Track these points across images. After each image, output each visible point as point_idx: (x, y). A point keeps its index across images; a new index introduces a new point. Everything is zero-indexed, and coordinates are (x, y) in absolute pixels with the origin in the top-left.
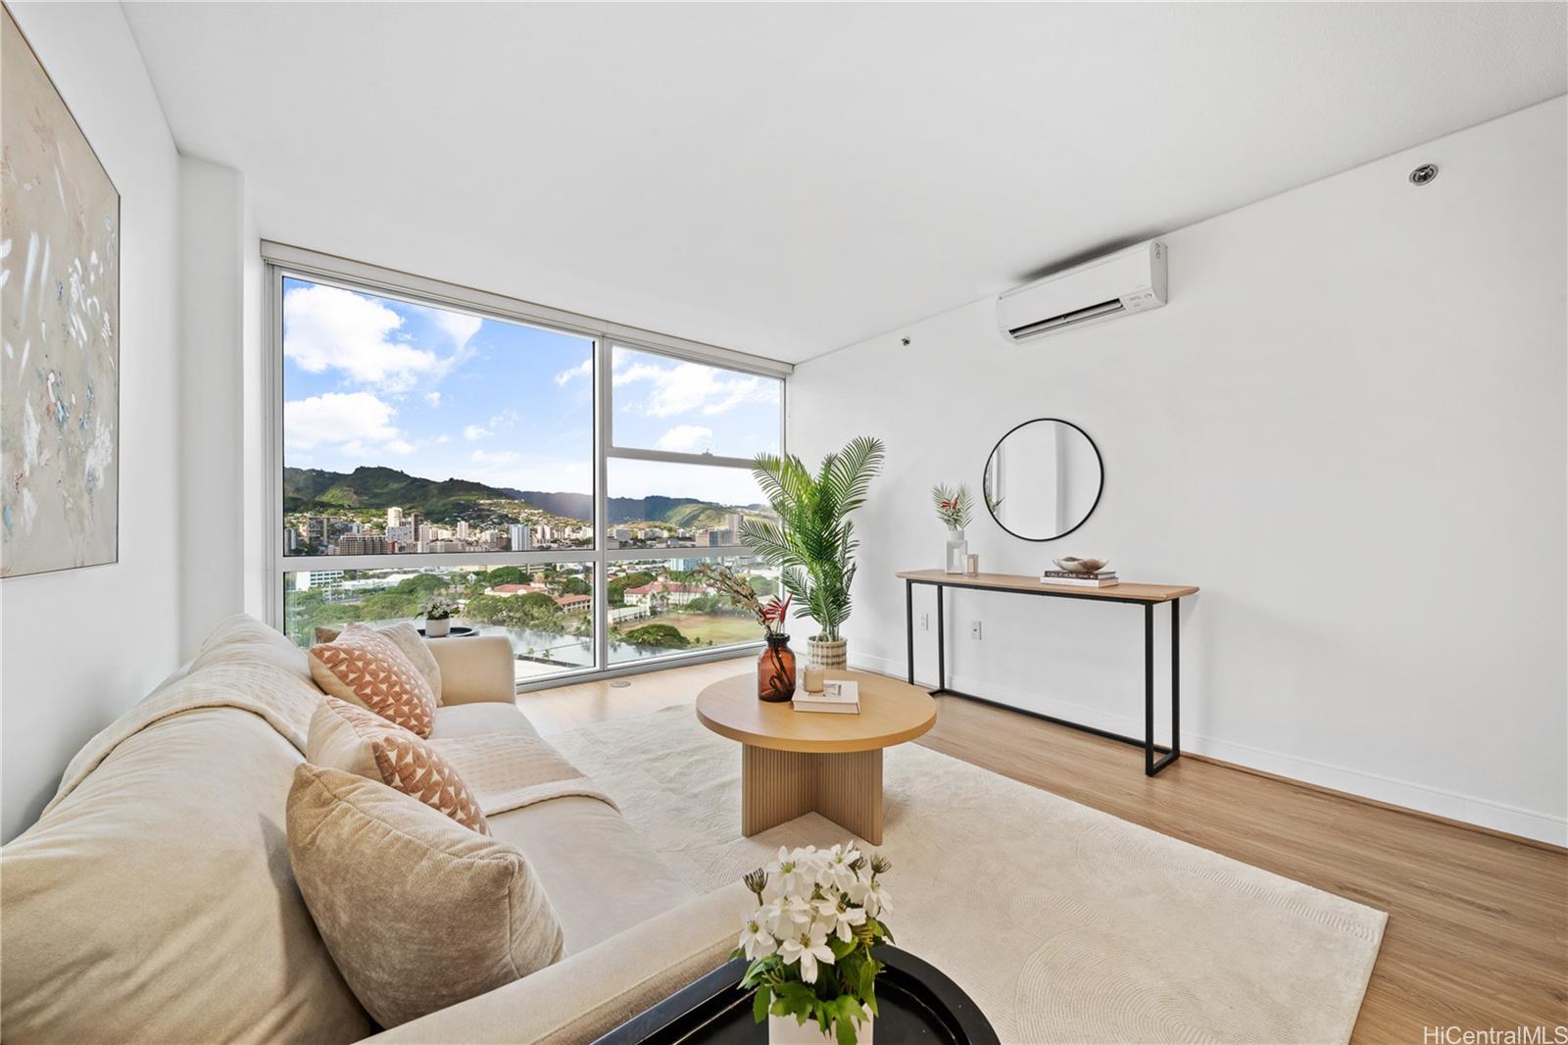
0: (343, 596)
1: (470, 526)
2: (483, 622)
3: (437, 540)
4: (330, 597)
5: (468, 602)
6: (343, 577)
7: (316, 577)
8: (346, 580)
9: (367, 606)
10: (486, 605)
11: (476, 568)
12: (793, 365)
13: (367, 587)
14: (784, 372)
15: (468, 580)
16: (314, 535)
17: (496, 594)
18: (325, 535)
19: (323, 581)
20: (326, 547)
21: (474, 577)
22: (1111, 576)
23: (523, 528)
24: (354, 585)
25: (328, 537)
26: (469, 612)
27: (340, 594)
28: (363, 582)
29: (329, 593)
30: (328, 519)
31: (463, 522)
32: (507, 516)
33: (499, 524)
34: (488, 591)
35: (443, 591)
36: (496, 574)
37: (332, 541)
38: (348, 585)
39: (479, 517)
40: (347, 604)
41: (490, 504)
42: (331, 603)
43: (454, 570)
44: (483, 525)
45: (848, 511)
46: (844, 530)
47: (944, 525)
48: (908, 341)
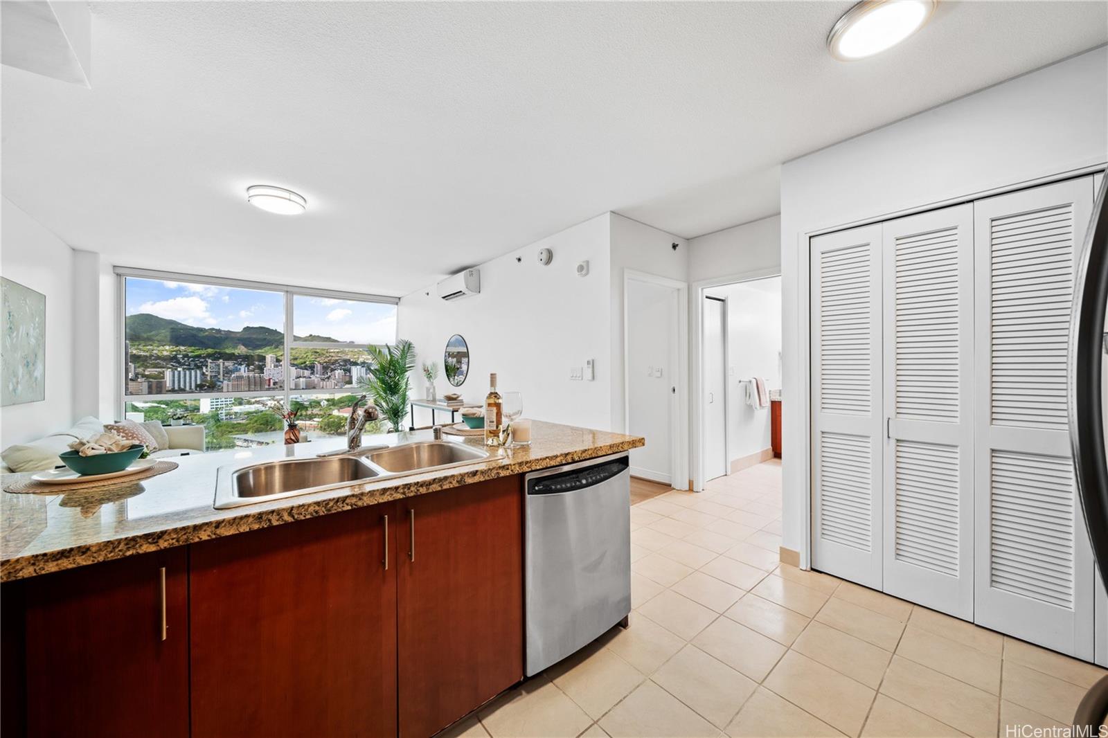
0: (233, 417)
1: (324, 367)
2: (330, 433)
3: (300, 377)
4: (224, 417)
5: (321, 419)
6: (233, 403)
7: (215, 404)
8: (236, 405)
9: (250, 423)
10: (334, 422)
11: (328, 396)
12: (399, 298)
13: (250, 410)
14: (397, 301)
15: (320, 405)
16: (214, 374)
17: (341, 414)
18: (221, 374)
19: (219, 406)
20: (222, 382)
21: (326, 403)
22: (462, 401)
23: (360, 369)
24: (241, 409)
25: (224, 375)
26: (321, 427)
27: (232, 415)
28: (247, 406)
29: (224, 414)
30: (224, 363)
31: (318, 365)
32: (349, 360)
33: (344, 366)
34: (335, 413)
35: (304, 413)
36: (341, 401)
37: (226, 378)
38: (237, 409)
39: (330, 361)
40: (235, 422)
41: (338, 352)
42: (225, 421)
43: (312, 398)
44: (332, 367)
45: (407, 371)
46: (406, 380)
47: (426, 379)
48: (428, 294)
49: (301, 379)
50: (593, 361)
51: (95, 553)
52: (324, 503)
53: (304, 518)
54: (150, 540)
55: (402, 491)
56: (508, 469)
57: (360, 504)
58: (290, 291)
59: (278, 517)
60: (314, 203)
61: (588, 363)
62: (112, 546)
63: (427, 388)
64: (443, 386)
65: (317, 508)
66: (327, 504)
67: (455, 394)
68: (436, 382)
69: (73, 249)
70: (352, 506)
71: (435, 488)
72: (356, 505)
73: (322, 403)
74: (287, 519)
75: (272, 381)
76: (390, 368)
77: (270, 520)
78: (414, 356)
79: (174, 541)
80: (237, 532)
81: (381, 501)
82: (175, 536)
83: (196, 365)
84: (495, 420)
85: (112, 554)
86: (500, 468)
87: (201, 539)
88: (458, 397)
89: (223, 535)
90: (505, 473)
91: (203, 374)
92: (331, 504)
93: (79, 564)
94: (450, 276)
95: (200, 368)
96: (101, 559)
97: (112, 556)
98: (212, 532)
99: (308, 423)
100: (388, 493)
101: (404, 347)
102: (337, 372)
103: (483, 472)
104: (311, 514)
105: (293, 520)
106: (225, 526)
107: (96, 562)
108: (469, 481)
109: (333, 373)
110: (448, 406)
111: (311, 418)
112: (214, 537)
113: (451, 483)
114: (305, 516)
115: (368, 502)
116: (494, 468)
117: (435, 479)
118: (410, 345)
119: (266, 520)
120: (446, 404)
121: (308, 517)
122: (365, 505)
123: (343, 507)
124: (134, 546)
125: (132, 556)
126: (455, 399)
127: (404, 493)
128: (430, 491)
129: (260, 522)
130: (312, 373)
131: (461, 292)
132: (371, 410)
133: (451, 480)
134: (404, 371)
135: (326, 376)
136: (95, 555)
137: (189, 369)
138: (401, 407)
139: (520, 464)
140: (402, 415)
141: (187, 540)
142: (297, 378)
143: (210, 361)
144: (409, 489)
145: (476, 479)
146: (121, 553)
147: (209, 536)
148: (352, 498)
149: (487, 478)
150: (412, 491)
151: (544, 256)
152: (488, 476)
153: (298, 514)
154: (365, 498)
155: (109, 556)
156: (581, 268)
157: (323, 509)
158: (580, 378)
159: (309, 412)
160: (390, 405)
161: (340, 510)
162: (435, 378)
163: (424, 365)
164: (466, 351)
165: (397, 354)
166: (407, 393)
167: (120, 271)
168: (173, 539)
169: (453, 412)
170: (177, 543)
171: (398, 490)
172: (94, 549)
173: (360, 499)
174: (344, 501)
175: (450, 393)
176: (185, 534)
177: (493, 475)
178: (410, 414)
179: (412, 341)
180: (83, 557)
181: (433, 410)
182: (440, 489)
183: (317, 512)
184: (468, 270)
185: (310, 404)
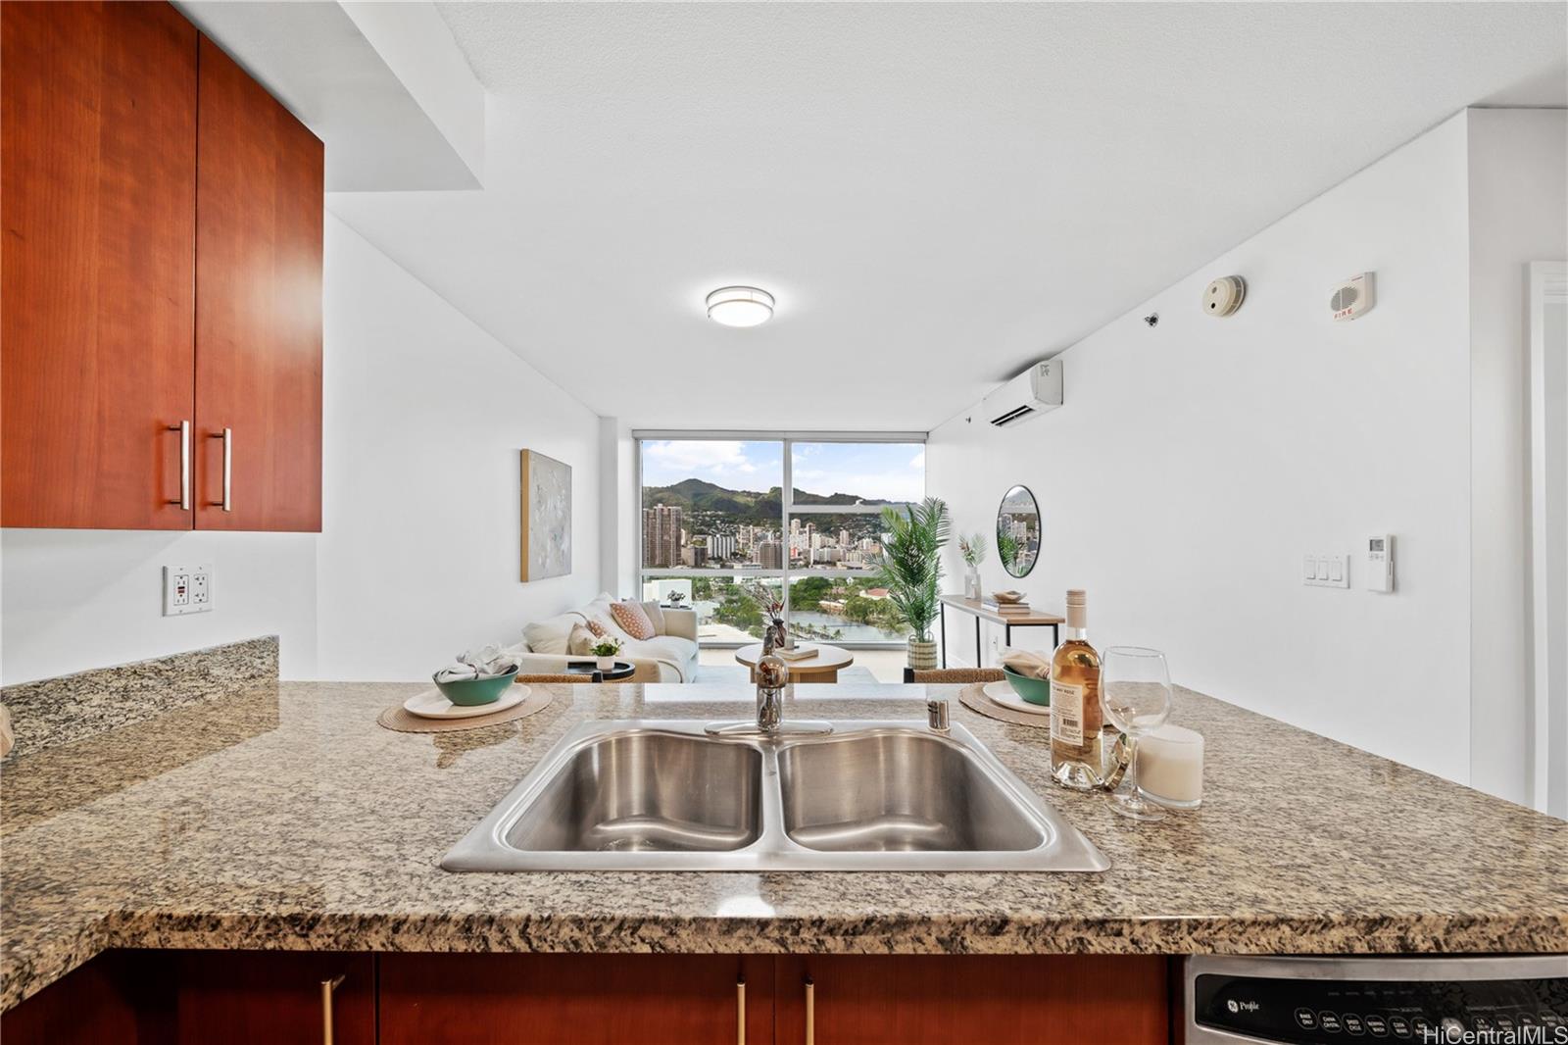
1: (850, 534)
2: (857, 621)
10: (860, 606)
12: (928, 433)
14: (924, 437)
17: (869, 596)
20: (752, 551)
22: (1026, 606)
26: (847, 611)
31: (844, 531)
34: (863, 594)
35: (829, 591)
39: (857, 526)
44: (860, 534)
45: (938, 547)
46: (935, 562)
47: (966, 563)
48: (970, 420)
49: (826, 549)
50: (1393, 541)
51: (228, 931)
52: (592, 925)
53: (549, 950)
54: (297, 929)
55: (776, 934)
56: (1119, 934)
57: (671, 945)
58: (788, 439)
59: (500, 936)
60: (785, 301)
61: (1375, 545)
62: (247, 924)
63: (966, 578)
64: (994, 577)
65: (577, 934)
66: (598, 929)
67: (1014, 593)
68: (981, 568)
69: (600, 417)
70: (653, 948)
71: (870, 944)
72: (661, 946)
73: (848, 581)
74: (518, 946)
75: (797, 551)
76: (911, 542)
77: (485, 940)
78: (947, 524)
79: (331, 940)
80: (429, 950)
81: (722, 949)
82: (332, 931)
83: (731, 531)
84: (1080, 718)
85: (248, 940)
86: (1088, 924)
87: (371, 947)
88: (1019, 599)
89: (405, 950)
90: (1109, 944)
91: (737, 541)
92: (607, 930)
93: (208, 945)
94: (1003, 383)
95: (733, 534)
96: (235, 945)
97: (248, 944)
98: (388, 938)
99: (833, 604)
100: (740, 933)
101: (932, 508)
102: (865, 541)
103: (1024, 929)
104: (565, 944)
105: (529, 951)
106: (408, 931)
107: (229, 948)
108: (980, 945)
109: (860, 542)
110: (1000, 614)
111: (835, 598)
112: (391, 949)
113: (920, 940)
114: (552, 948)
115: (692, 946)
116: (1065, 922)
117: (869, 921)
118: (942, 505)
119: (478, 937)
120: (996, 609)
121: (559, 949)
122: (684, 950)
123: (633, 943)
124: (276, 934)
125: (273, 950)
126: (1013, 602)
127: (782, 942)
128: (856, 950)
129: (469, 939)
130: (837, 542)
131: (1025, 407)
132: (771, 666)
133: (921, 931)
134: (932, 546)
135: (853, 546)
136: (228, 935)
137: (725, 536)
138: (928, 605)
139: (1169, 927)
140: (930, 618)
141: (350, 943)
142: (822, 548)
143: (741, 527)
144: (796, 932)
145: (1003, 945)
146: (259, 942)
147: (383, 945)
148: (652, 926)
149: (1041, 950)
150: (803, 942)
151: (1224, 296)
152: (1046, 943)
153: (539, 938)
154: (683, 933)
155: (246, 942)
156: (1345, 299)
157: (590, 938)
158: (1344, 584)
159: (834, 591)
160: (912, 601)
161: (625, 950)
162: (981, 561)
163: (962, 539)
164: (1035, 512)
165: (922, 520)
166: (937, 582)
167: (638, 435)
168: (329, 936)
169: (1008, 626)
170: (334, 945)
171: (767, 931)
172: (226, 924)
173: (672, 934)
174: (634, 930)
175: (1002, 591)
176: (346, 931)
177: (1064, 941)
178: (939, 616)
179: (943, 500)
180: (213, 934)
181: (978, 618)
182: (884, 950)
183: (576, 943)
184: (1038, 365)
185: (835, 581)
